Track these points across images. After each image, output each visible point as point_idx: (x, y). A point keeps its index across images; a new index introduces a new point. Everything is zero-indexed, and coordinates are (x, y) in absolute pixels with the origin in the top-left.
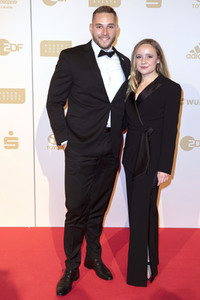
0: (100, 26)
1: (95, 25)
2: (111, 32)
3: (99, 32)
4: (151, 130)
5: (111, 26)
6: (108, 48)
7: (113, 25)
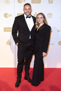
0: (26, 9)
1: (25, 9)
2: (29, 11)
3: (26, 11)
4: (41, 40)
5: (29, 9)
6: (29, 15)
7: (30, 9)
